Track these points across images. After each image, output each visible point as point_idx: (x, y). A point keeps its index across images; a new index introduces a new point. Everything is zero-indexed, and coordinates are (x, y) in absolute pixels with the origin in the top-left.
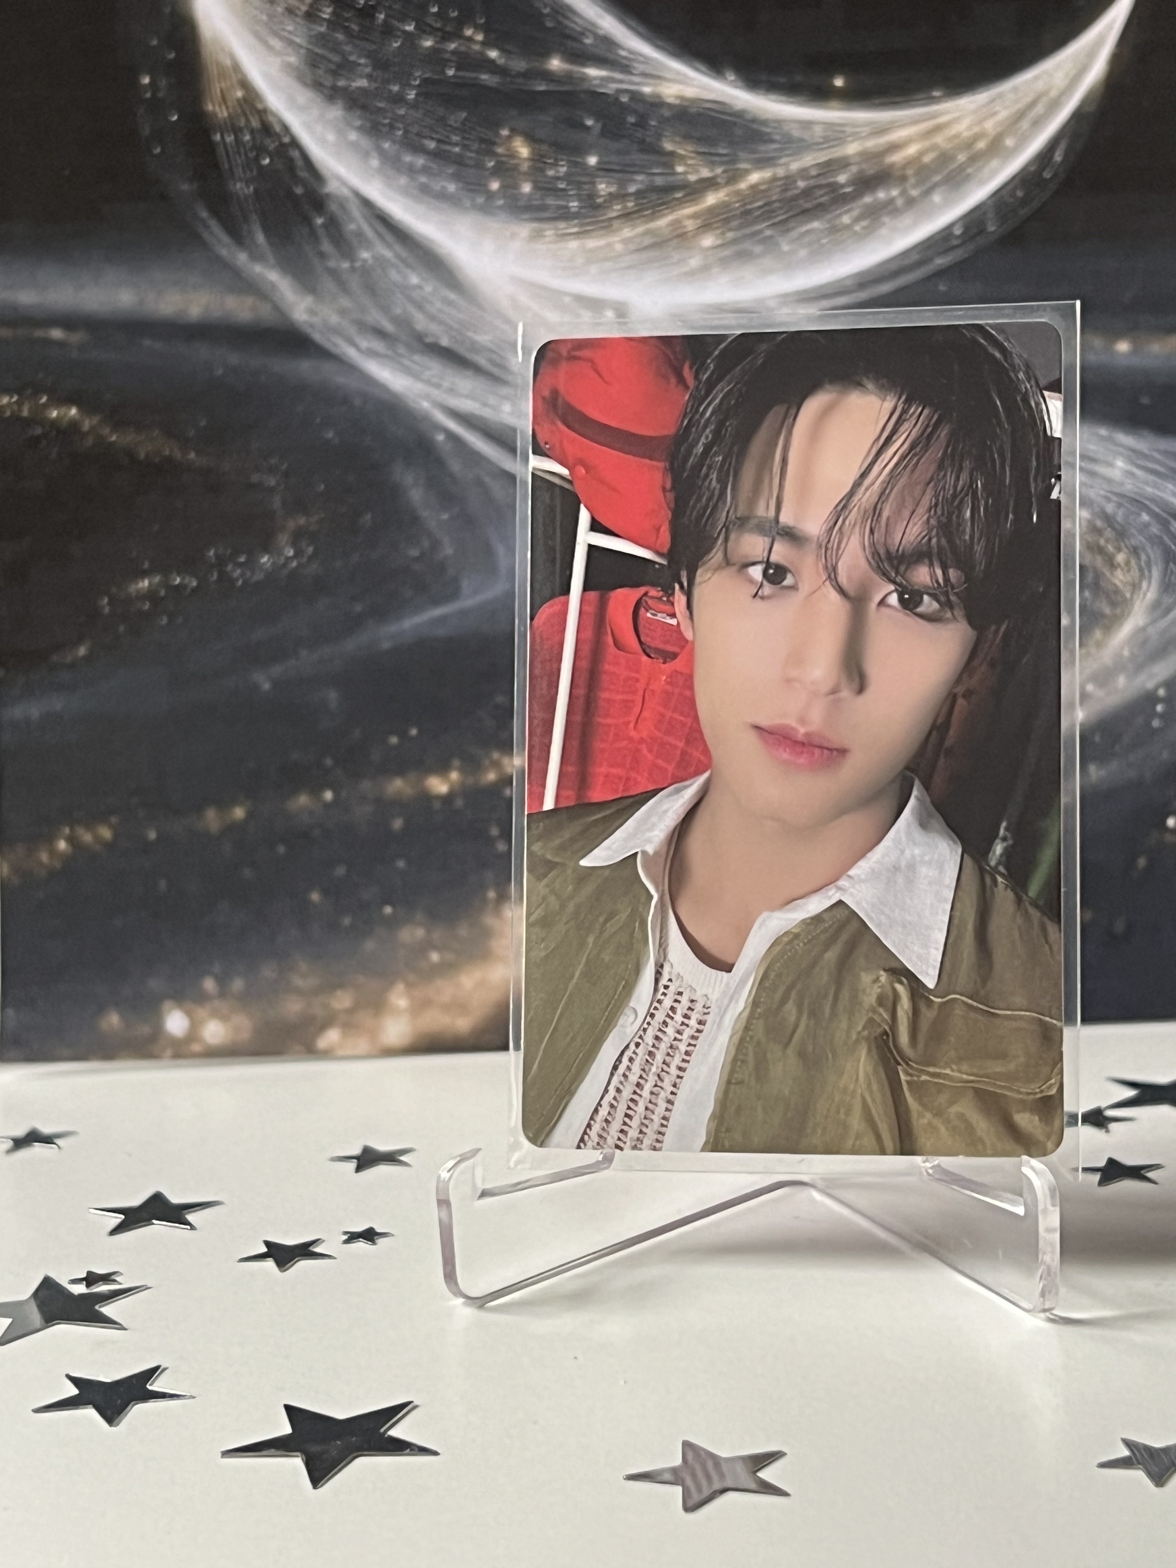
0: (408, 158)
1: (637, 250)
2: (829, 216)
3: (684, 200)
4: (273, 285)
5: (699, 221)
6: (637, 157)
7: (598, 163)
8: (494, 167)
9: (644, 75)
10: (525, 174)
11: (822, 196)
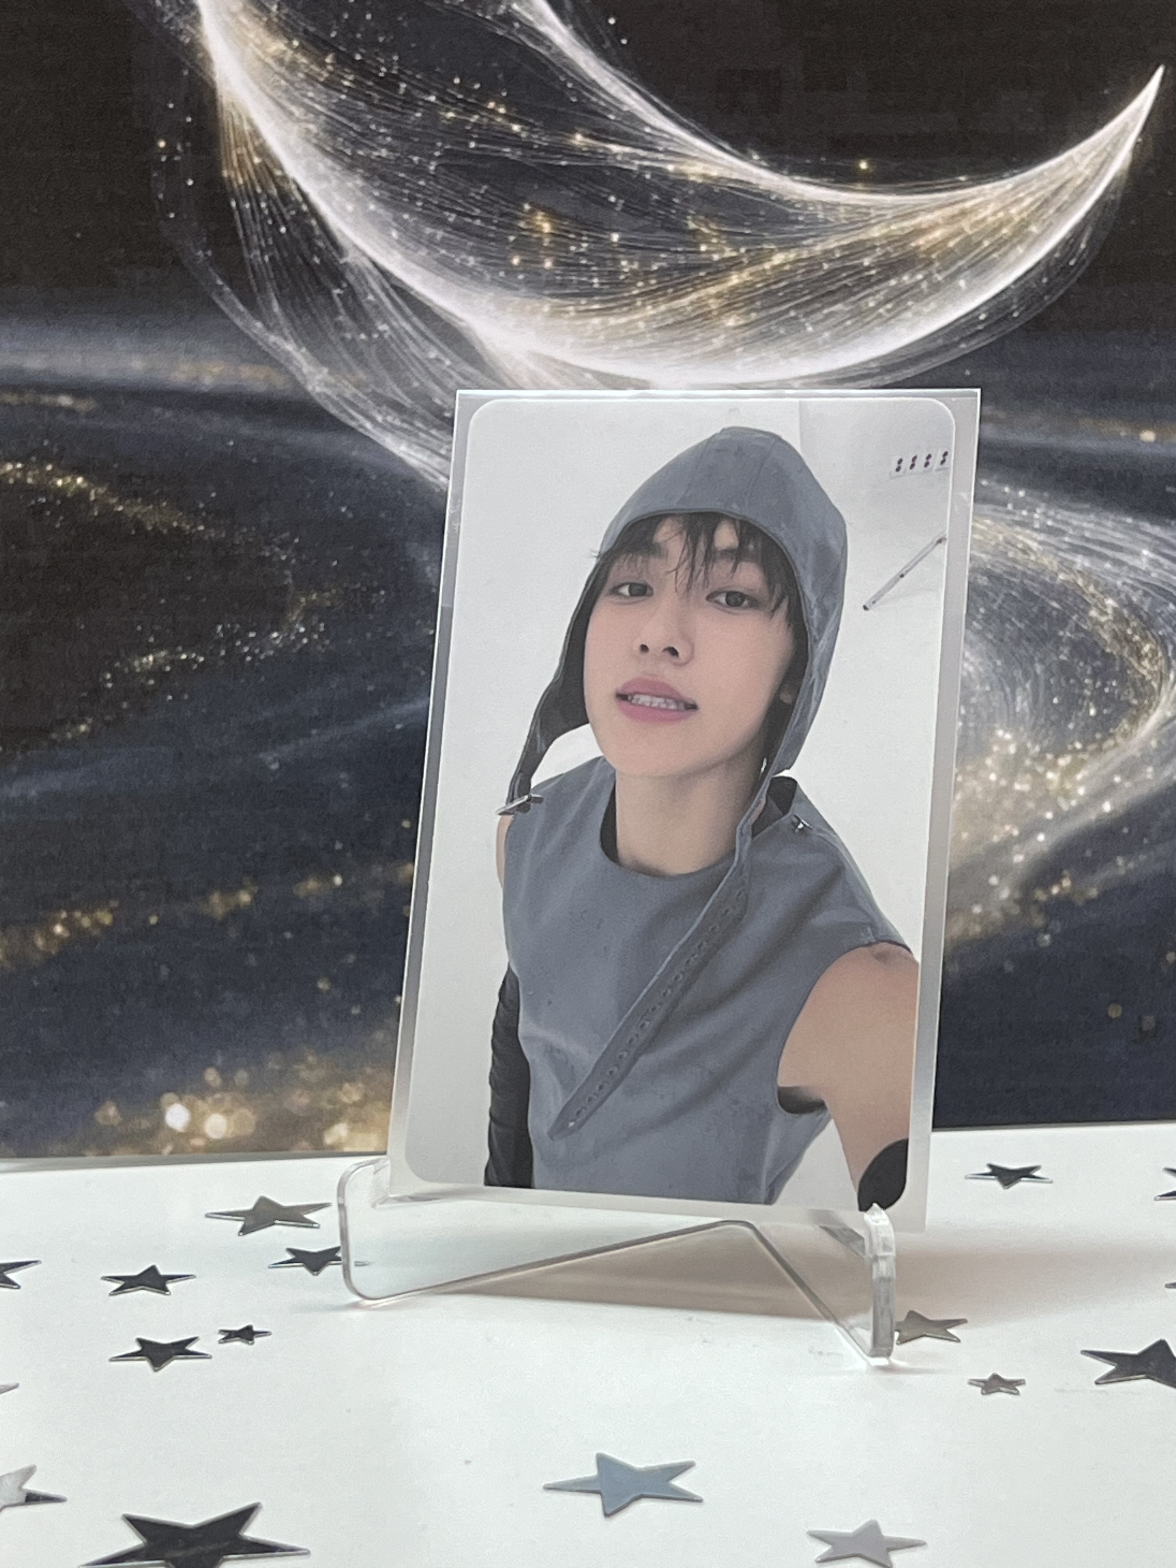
0: (428, 231)
1: (660, 329)
2: (853, 299)
3: (708, 278)
4: (289, 358)
5: (720, 301)
6: (660, 235)
7: (620, 239)
8: (515, 241)
9: (666, 152)
10: (547, 248)
11: (845, 278)
